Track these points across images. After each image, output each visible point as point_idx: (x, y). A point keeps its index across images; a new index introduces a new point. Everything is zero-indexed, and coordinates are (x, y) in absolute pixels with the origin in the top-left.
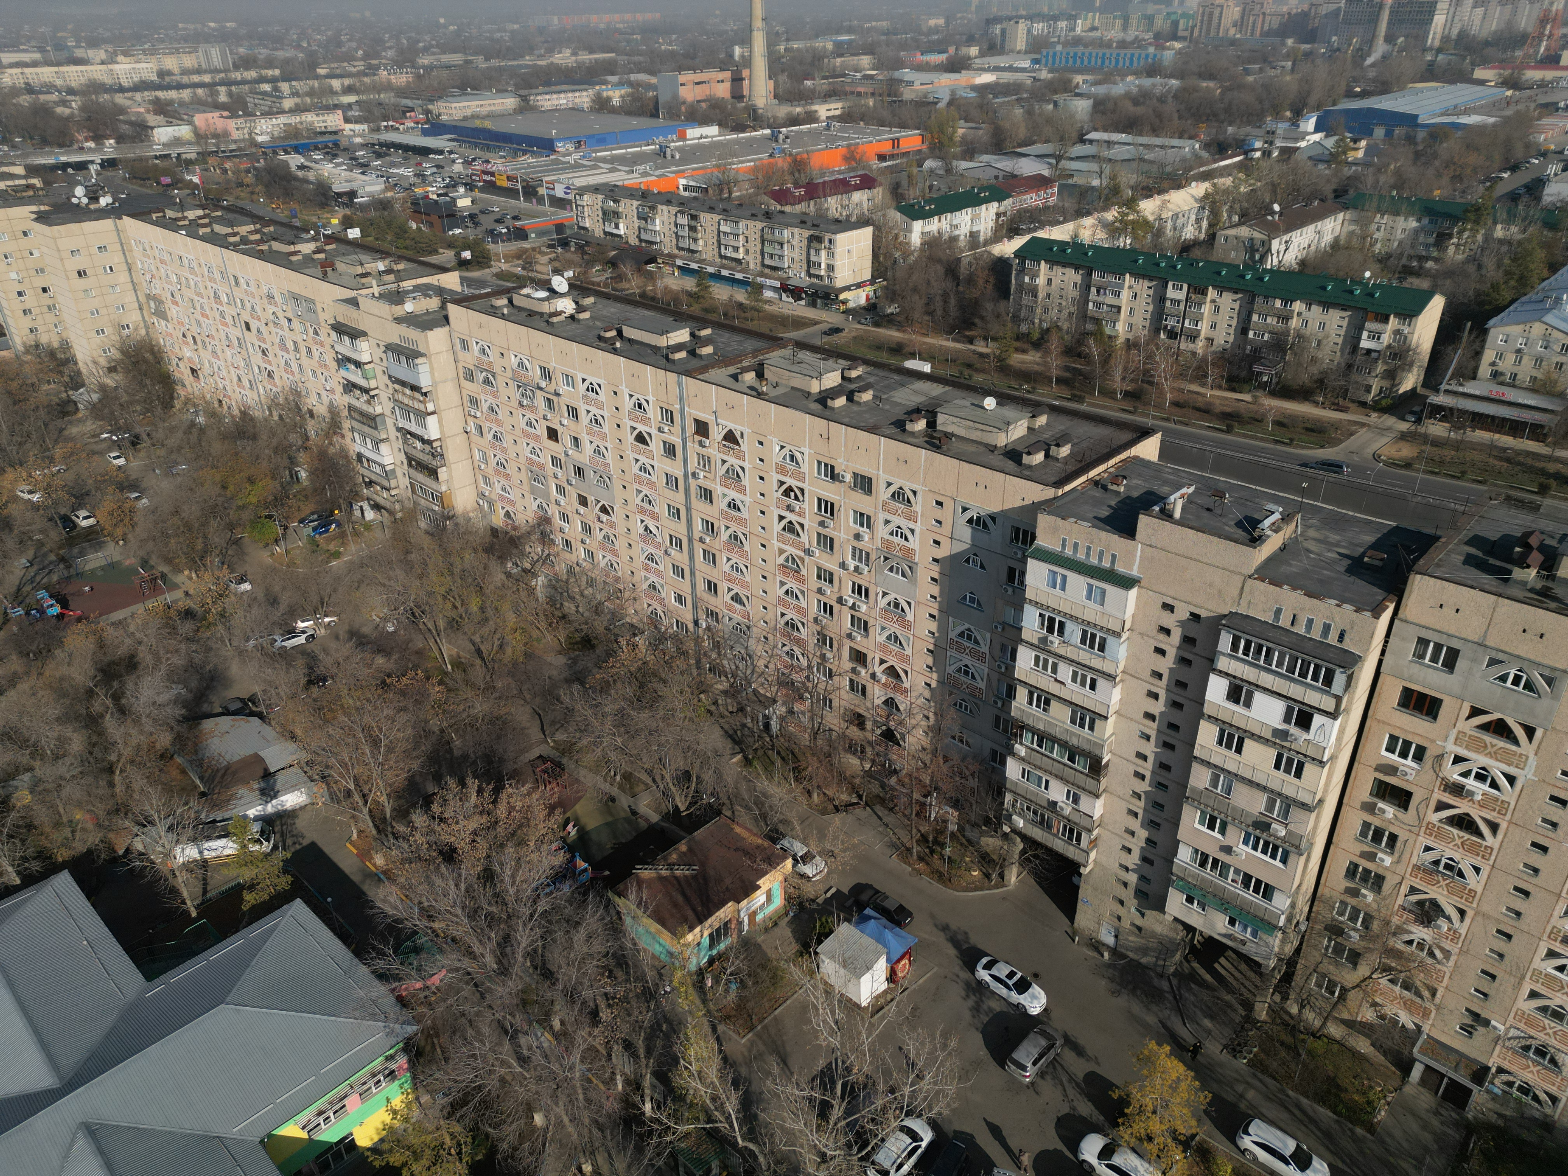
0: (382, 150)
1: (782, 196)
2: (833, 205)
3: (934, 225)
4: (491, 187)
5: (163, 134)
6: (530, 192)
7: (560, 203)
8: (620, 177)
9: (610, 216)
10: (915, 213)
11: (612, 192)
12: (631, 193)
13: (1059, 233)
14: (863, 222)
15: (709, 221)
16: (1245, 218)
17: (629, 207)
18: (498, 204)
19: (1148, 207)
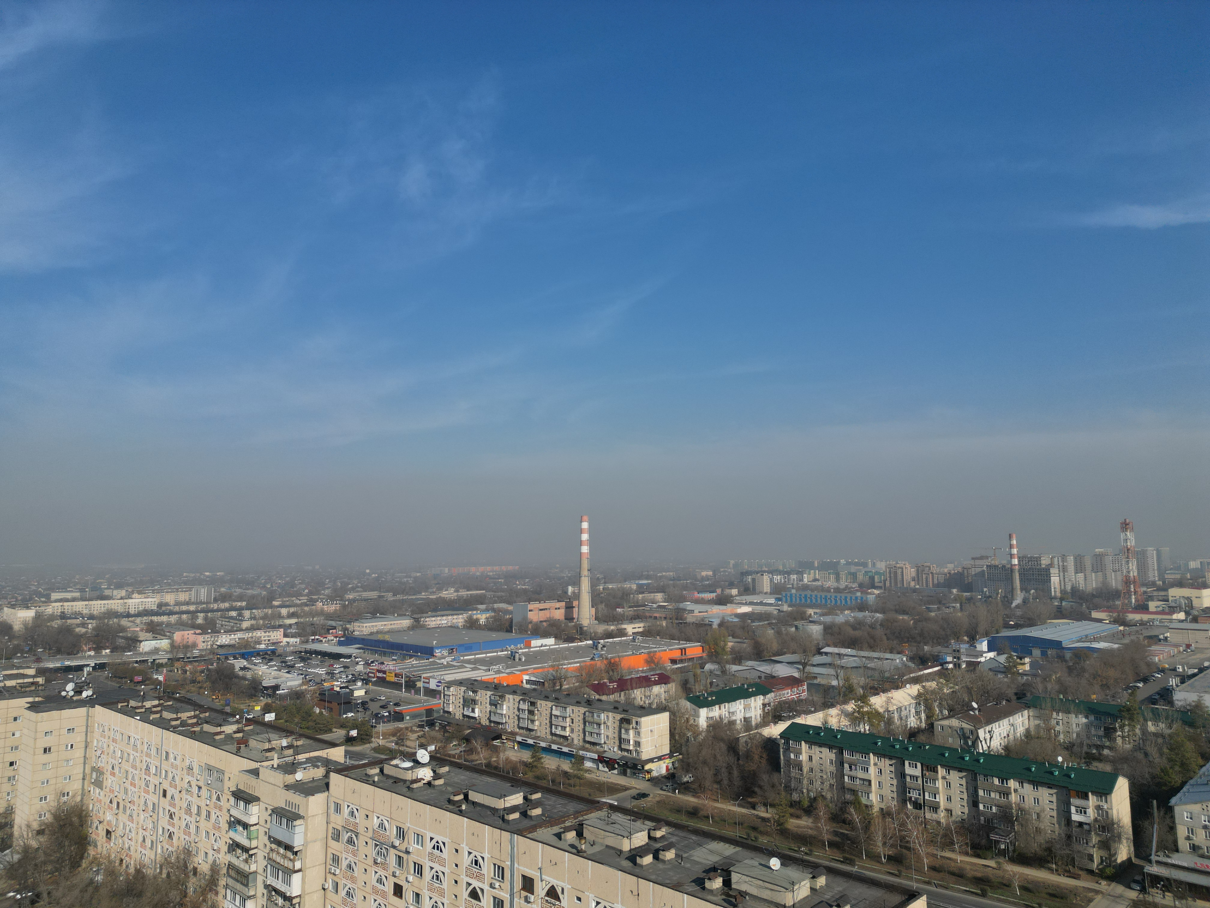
0: (306, 656)
1: (600, 688)
2: (638, 695)
3: (716, 712)
4: (382, 682)
5: (147, 646)
6: (411, 685)
7: (432, 693)
8: (480, 674)
9: (469, 703)
10: (701, 702)
11: (473, 685)
12: (487, 686)
13: (813, 720)
14: (661, 709)
15: (544, 706)
16: (953, 713)
17: (484, 696)
18: (385, 694)
19: (878, 702)
